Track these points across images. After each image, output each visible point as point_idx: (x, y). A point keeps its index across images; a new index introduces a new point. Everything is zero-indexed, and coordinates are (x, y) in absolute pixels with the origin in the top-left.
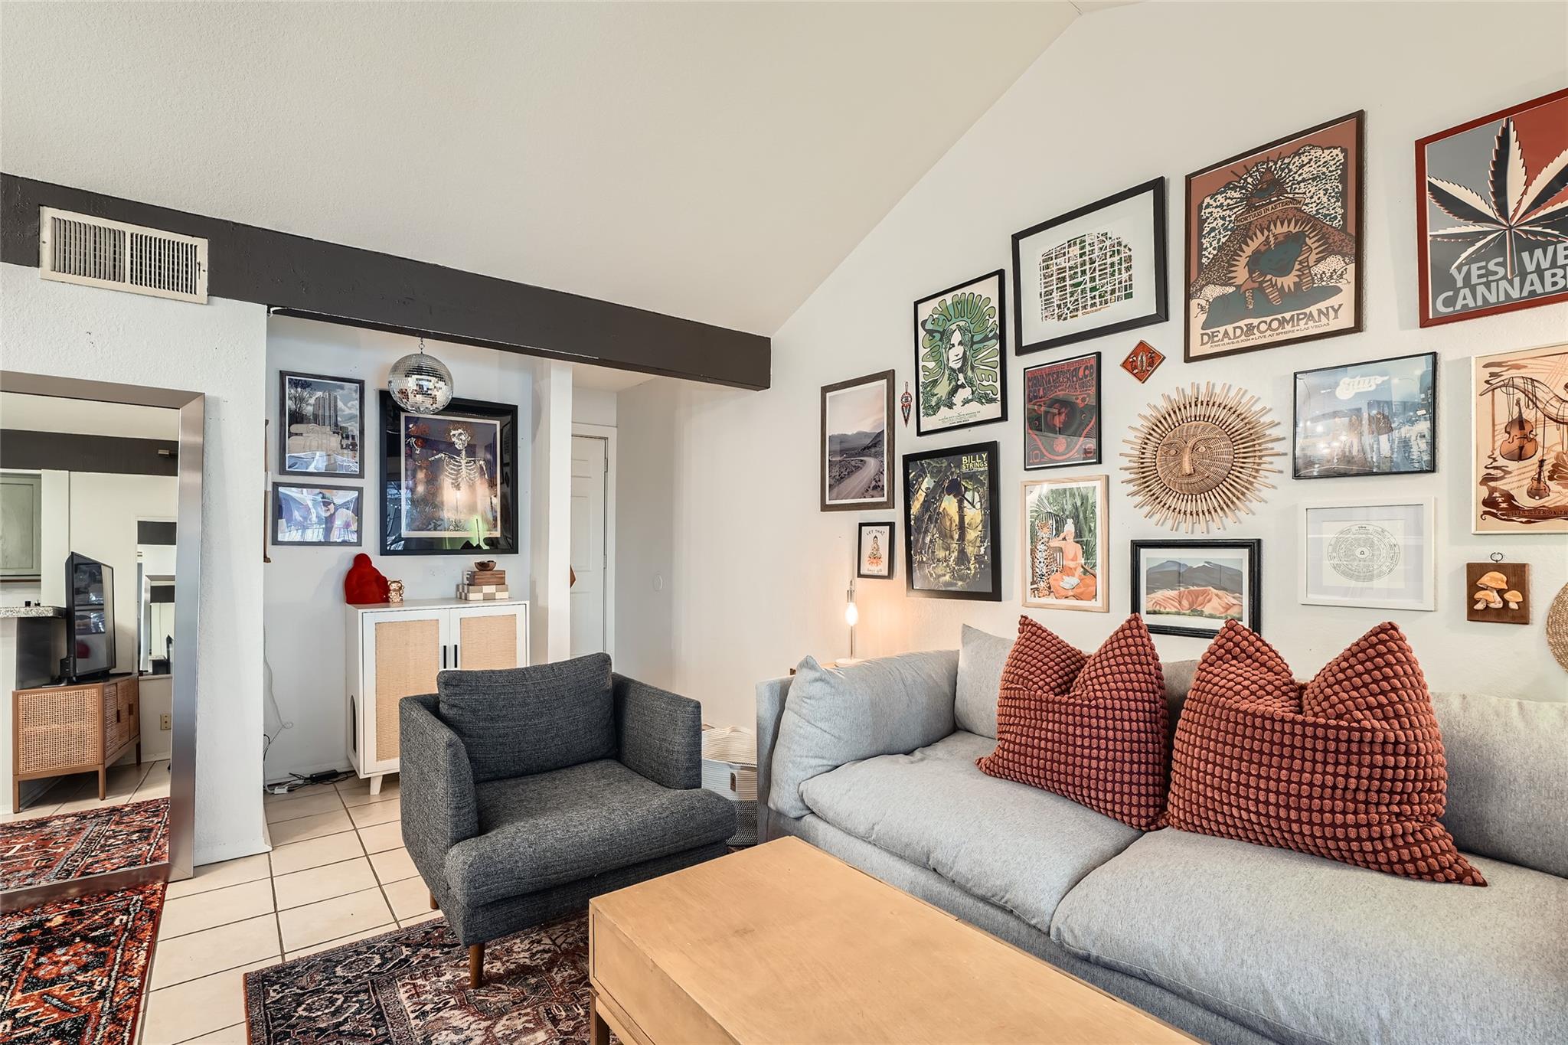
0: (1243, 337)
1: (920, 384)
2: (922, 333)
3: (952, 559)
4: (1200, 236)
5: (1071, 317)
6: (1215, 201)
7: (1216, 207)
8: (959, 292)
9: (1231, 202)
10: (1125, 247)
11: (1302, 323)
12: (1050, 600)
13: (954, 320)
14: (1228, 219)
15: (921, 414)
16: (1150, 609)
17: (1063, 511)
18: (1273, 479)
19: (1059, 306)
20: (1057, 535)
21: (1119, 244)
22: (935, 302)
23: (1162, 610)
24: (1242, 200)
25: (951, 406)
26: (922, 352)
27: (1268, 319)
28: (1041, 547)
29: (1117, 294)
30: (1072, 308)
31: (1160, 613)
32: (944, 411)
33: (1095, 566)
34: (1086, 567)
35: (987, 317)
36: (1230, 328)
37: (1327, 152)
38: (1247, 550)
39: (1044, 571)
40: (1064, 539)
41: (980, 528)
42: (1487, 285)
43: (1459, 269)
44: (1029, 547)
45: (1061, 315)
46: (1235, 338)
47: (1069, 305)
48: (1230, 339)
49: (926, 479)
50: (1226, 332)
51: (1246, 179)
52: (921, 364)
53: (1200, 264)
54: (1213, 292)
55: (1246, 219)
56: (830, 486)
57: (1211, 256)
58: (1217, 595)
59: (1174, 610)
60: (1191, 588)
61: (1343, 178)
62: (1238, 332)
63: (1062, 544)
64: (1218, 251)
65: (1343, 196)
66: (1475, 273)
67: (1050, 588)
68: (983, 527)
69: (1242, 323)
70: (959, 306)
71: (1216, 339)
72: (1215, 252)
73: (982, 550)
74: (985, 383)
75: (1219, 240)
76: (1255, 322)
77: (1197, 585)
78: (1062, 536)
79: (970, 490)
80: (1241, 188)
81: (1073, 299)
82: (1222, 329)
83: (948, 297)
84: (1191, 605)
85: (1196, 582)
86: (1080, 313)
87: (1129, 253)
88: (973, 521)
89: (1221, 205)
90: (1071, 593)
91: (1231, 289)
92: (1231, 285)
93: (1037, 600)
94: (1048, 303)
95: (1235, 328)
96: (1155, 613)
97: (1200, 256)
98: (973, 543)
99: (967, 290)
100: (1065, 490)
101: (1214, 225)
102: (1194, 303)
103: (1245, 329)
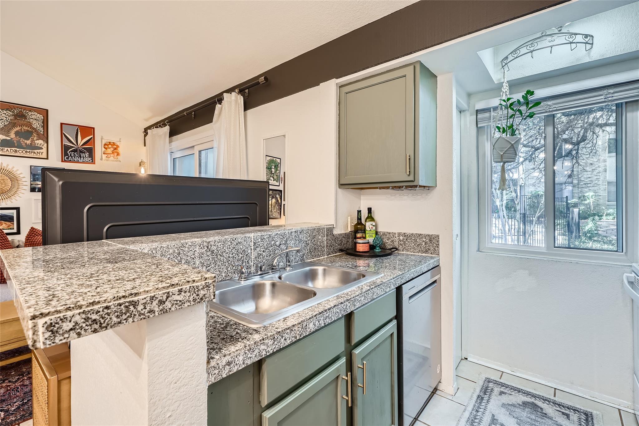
0: (14, 152)
6: (3, 111)
7: (3, 113)
9: (9, 114)
11: (32, 154)
14: (8, 118)
18: (23, 191)
24: (12, 115)
27: (22, 150)
36: (9, 149)
37: (39, 115)
38: (16, 210)
42: (74, 157)
43: (69, 152)
46: (11, 152)
48: (9, 152)
50: (7, 150)
51: (14, 110)
55: (14, 121)
57: (2, 127)
58: (5, 223)
61: (43, 122)
62: (12, 151)
64: (4, 126)
65: (43, 127)
66: (72, 154)
69: (13, 149)
71: (3, 151)
72: (3, 126)
75: (4, 123)
76: (18, 150)
80: (12, 112)
82: (6, 149)
89: (5, 114)
91: (9, 138)
92: (9, 137)
95: (11, 150)
101: (3, 118)
103: (14, 151)
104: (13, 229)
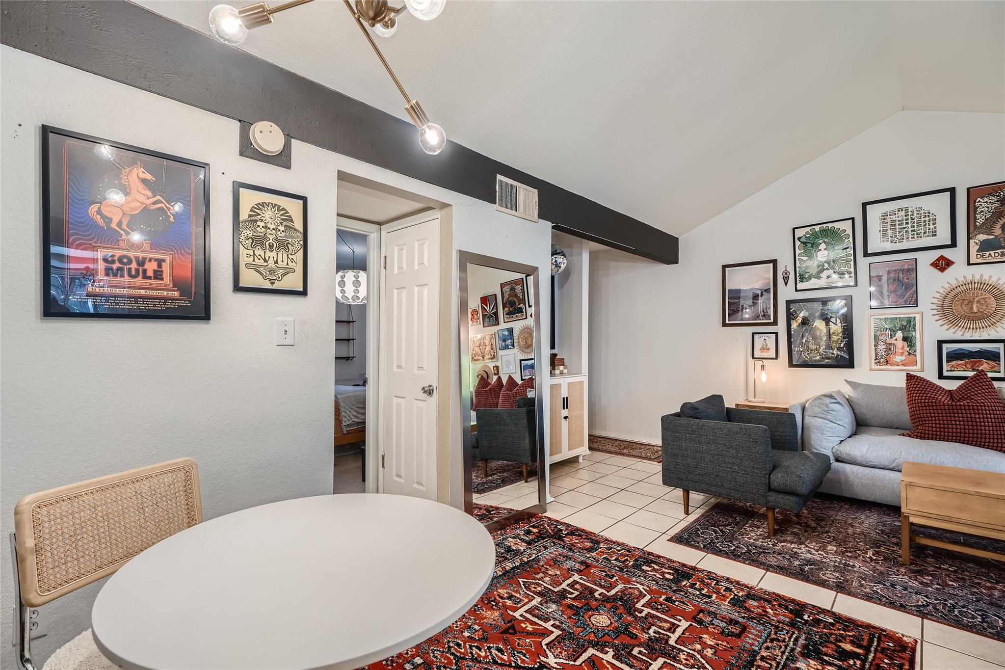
0: (999, 257)
1: (797, 267)
2: (798, 243)
3: (821, 350)
4: (975, 213)
5: (899, 242)
6: (983, 200)
7: (984, 202)
8: (824, 226)
9: (992, 201)
10: (932, 214)
12: (889, 367)
13: (820, 238)
14: (990, 208)
15: (798, 281)
16: (949, 369)
17: (895, 327)
19: (892, 237)
20: (891, 337)
21: (929, 213)
22: (808, 229)
23: (956, 369)
24: (998, 201)
25: (819, 278)
26: (798, 252)
28: (880, 343)
29: (927, 234)
30: (899, 238)
31: (954, 371)
32: (813, 280)
33: (915, 351)
34: (910, 352)
35: (844, 238)
36: (992, 253)
38: (1003, 344)
39: (883, 354)
40: (896, 340)
41: (841, 335)
44: (873, 343)
45: (893, 241)
46: (995, 257)
47: (898, 237)
48: (992, 257)
49: (803, 312)
50: (990, 254)
51: (1000, 193)
52: (797, 257)
53: (975, 226)
54: (982, 237)
55: (1000, 209)
56: (729, 314)
57: (981, 223)
58: (986, 362)
59: (963, 369)
60: (972, 360)
62: (997, 255)
63: (895, 342)
64: (985, 221)
67: (887, 361)
68: (843, 334)
69: (999, 251)
70: (825, 233)
71: (984, 257)
72: (984, 221)
73: (842, 345)
74: (842, 268)
75: (986, 216)
77: (975, 359)
78: (895, 338)
79: (833, 317)
80: (997, 196)
81: (900, 234)
82: (988, 253)
83: (817, 228)
84: (972, 367)
85: (975, 357)
86: (905, 241)
87: (935, 217)
88: (836, 332)
89: (987, 202)
90: (900, 363)
91: (992, 237)
92: (992, 235)
93: (879, 367)
94: (885, 235)
95: (995, 253)
96: (951, 371)
97: (975, 222)
98: (836, 342)
99: (830, 225)
100: (897, 318)
101: (983, 209)
102: (972, 241)
103: (1000, 253)
104: (1000, 372)
